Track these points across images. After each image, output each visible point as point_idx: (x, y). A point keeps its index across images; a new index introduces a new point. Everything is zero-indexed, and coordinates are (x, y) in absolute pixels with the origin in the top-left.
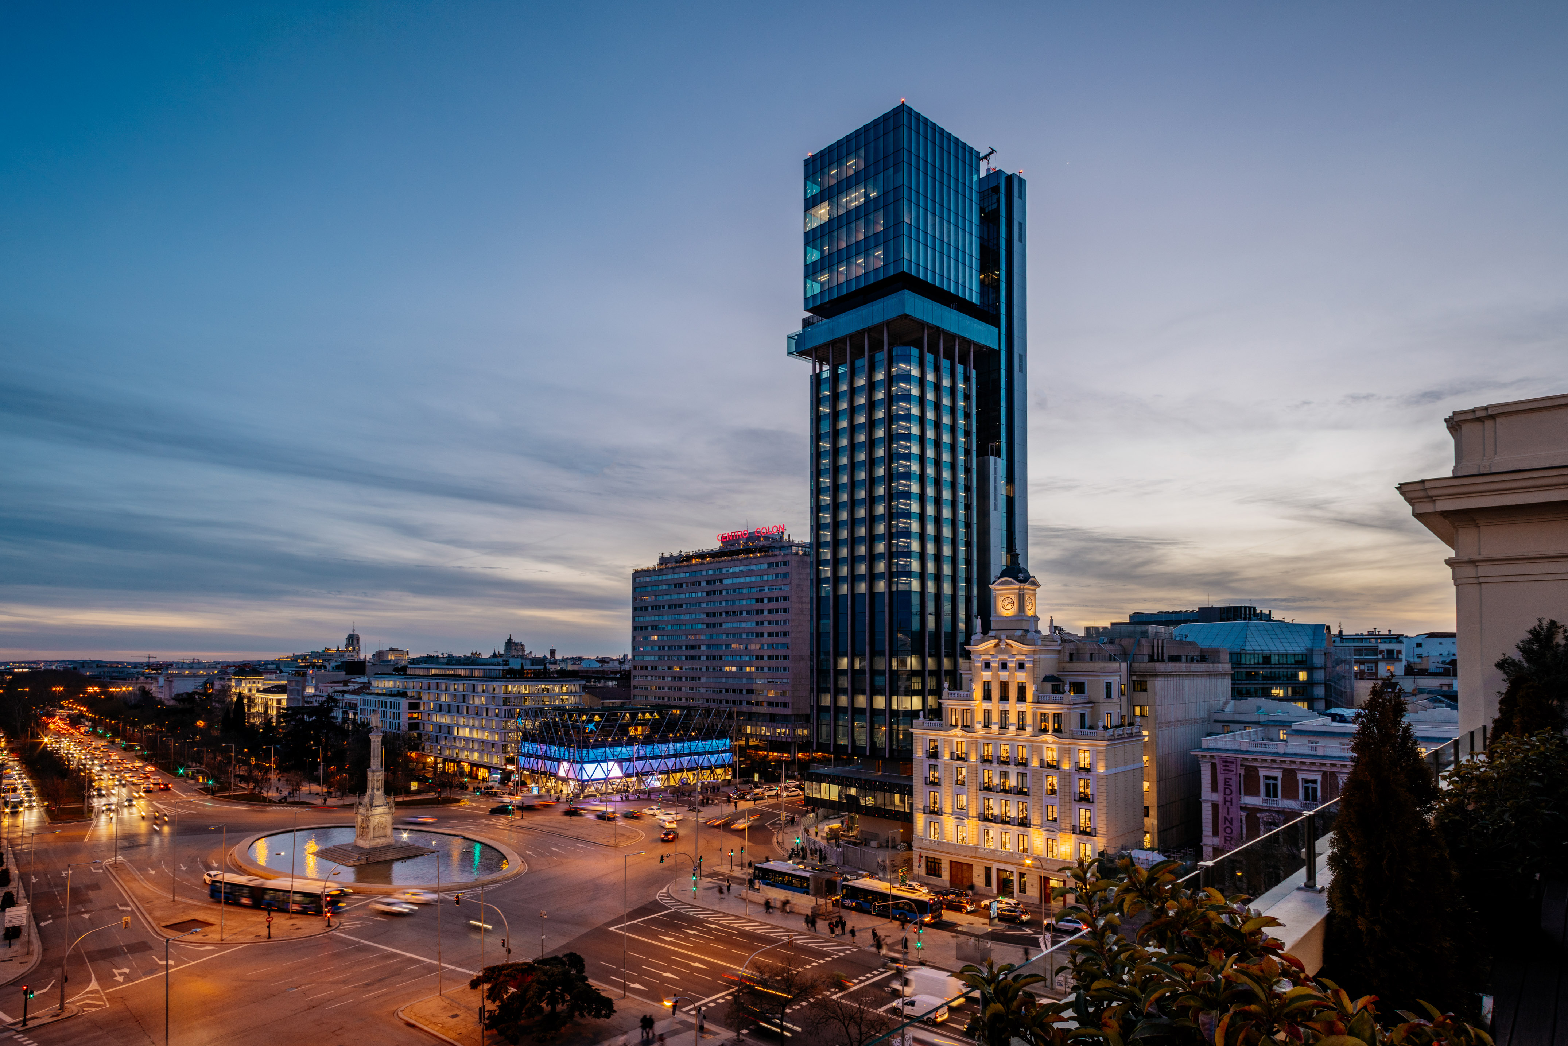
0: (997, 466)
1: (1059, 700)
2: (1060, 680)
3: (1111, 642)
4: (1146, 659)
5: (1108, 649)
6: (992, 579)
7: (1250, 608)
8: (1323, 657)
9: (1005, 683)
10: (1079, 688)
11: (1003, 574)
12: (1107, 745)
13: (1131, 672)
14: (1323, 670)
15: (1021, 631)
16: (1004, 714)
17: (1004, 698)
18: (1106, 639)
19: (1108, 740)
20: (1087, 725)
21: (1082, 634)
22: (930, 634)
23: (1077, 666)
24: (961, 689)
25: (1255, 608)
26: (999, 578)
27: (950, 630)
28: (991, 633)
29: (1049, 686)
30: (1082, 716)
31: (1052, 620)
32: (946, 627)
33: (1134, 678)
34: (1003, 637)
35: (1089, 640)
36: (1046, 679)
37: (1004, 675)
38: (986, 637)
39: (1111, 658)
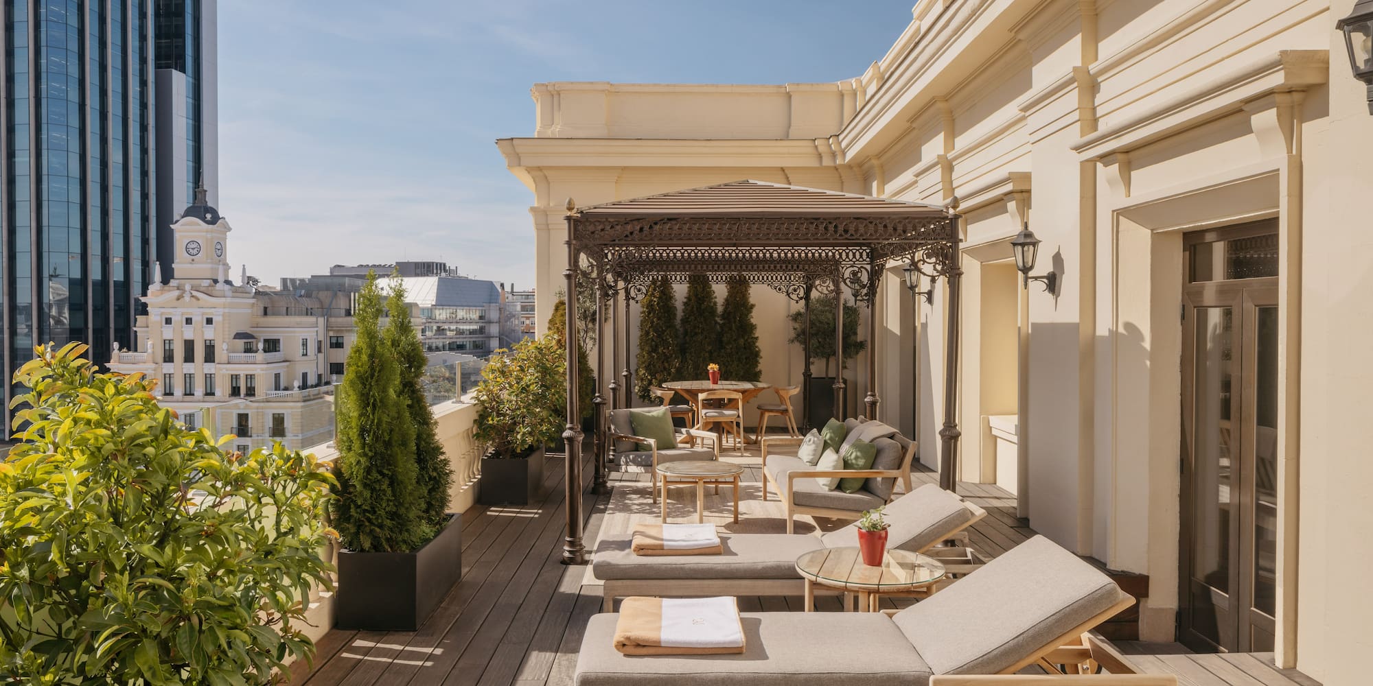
0: (180, 82)
1: (251, 360)
2: (252, 337)
3: (308, 295)
4: (343, 312)
5: (307, 303)
6: (176, 217)
7: (441, 264)
8: (498, 311)
9: (190, 341)
10: (272, 345)
11: (188, 213)
12: (302, 407)
13: (328, 327)
14: (498, 324)
15: (209, 281)
16: (189, 378)
17: (189, 357)
18: (303, 292)
19: (304, 401)
20: (282, 387)
21: (278, 287)
22: (95, 283)
23: (271, 320)
24: (136, 350)
25: (445, 265)
26: (183, 217)
27: (122, 279)
28: (173, 283)
29: (240, 343)
30: (277, 376)
31: (244, 269)
32: (117, 274)
33: (331, 334)
34: (188, 287)
35: (285, 293)
36: (238, 336)
37: (189, 333)
38: (166, 288)
39: (309, 312)
